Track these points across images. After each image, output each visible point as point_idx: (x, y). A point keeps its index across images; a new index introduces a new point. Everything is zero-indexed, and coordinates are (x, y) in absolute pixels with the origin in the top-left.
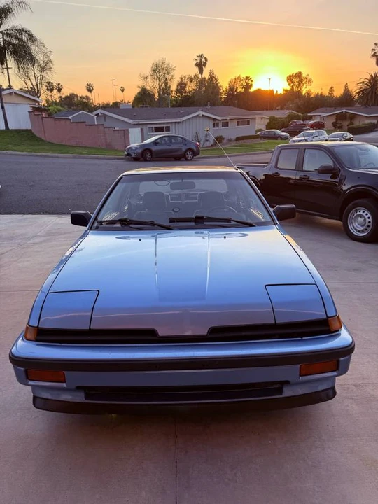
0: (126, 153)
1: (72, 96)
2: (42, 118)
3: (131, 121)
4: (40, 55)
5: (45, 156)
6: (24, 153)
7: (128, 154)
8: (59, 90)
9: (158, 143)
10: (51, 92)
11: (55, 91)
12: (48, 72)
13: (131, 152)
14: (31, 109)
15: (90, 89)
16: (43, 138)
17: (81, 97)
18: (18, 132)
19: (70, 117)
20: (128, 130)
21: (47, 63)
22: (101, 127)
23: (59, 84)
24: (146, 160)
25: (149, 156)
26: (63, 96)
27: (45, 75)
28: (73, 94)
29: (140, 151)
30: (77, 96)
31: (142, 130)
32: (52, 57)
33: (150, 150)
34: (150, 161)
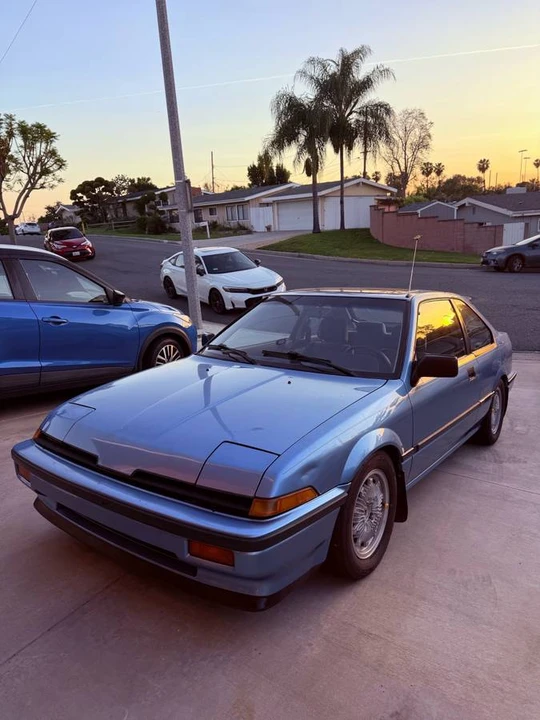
0: (482, 260)
1: (457, 179)
2: (384, 213)
3: (510, 213)
4: (416, 129)
5: (372, 263)
6: (349, 259)
7: (484, 262)
8: (439, 172)
9: (537, 245)
10: (427, 176)
11: (433, 174)
12: (424, 150)
13: (489, 258)
14: (374, 203)
15: (483, 166)
16: (380, 240)
17: (469, 180)
18: (355, 231)
19: (419, 211)
20: (502, 226)
21: (424, 138)
22: (460, 224)
23: (440, 164)
24: (512, 271)
25: (517, 265)
26: (445, 180)
27: (419, 154)
28: (459, 176)
29: (504, 257)
30: (464, 178)
31: (527, 225)
32: (431, 132)
33: (521, 257)
34: (519, 272)
